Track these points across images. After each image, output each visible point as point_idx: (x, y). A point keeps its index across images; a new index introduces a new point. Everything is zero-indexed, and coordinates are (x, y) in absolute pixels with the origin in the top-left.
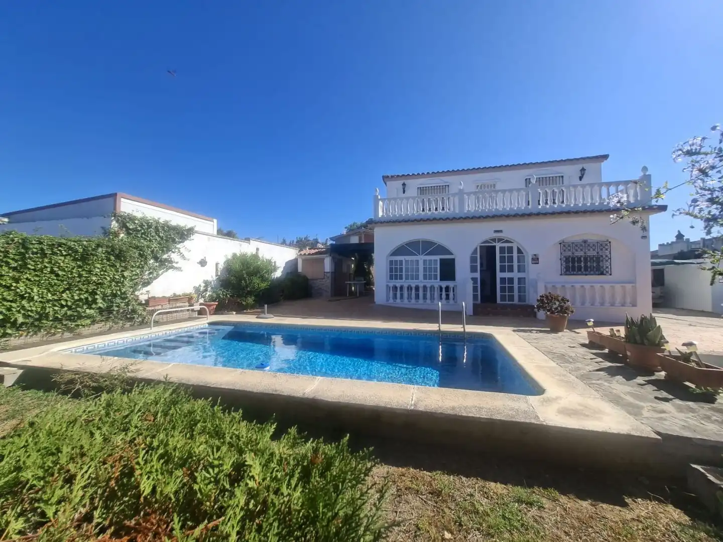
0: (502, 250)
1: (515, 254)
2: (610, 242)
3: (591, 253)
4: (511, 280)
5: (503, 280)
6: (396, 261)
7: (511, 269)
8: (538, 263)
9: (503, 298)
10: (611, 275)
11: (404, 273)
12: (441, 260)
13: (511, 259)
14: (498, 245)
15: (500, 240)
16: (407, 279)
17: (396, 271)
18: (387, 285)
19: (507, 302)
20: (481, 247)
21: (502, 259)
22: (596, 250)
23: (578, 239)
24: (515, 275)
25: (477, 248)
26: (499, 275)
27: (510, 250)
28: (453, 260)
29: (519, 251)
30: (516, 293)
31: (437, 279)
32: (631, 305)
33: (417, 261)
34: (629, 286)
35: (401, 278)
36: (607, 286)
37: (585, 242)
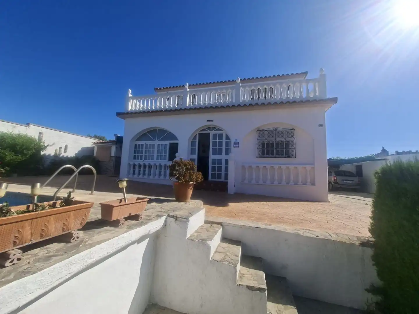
0: (215, 136)
1: (224, 140)
2: (295, 130)
3: (280, 139)
4: (220, 161)
5: (214, 161)
6: (139, 145)
7: (220, 153)
8: (239, 147)
9: (213, 176)
10: (295, 158)
11: (144, 155)
12: (170, 144)
13: (221, 144)
14: (212, 133)
15: (213, 128)
16: (145, 159)
17: (138, 153)
18: (129, 164)
19: (217, 180)
20: (199, 134)
21: (214, 144)
22: (284, 137)
23: (271, 127)
24: (223, 157)
25: (196, 136)
26: (212, 157)
27: (221, 136)
28: (177, 144)
29: (227, 138)
30: (223, 173)
31: (166, 160)
32: (311, 184)
33: (154, 145)
34: (309, 167)
35: (141, 159)
36: (292, 167)
37: (276, 130)
